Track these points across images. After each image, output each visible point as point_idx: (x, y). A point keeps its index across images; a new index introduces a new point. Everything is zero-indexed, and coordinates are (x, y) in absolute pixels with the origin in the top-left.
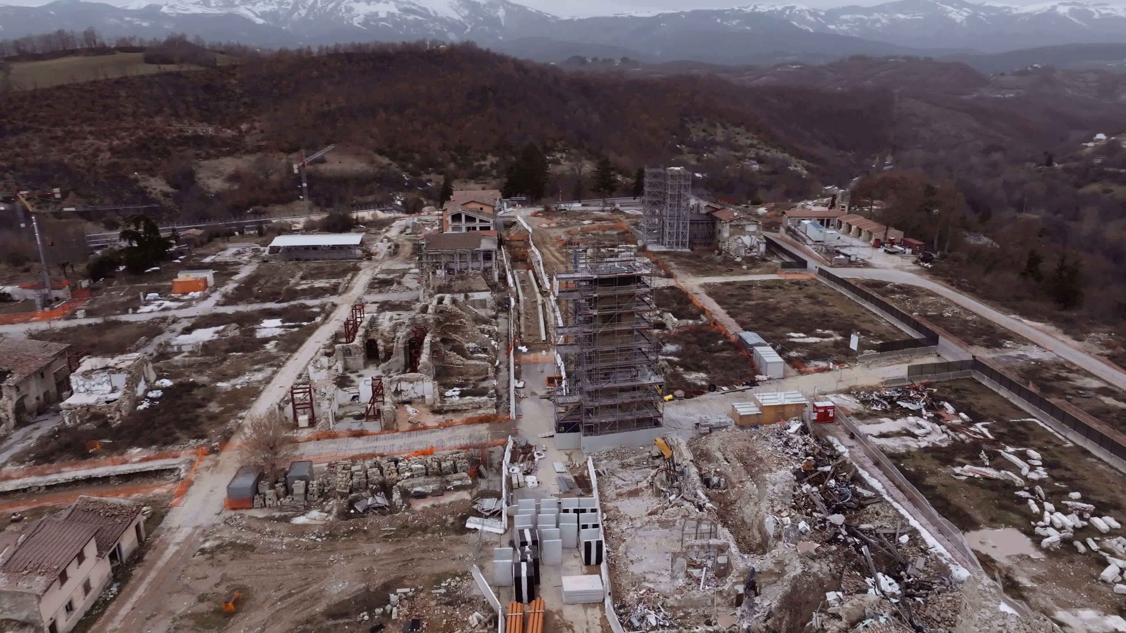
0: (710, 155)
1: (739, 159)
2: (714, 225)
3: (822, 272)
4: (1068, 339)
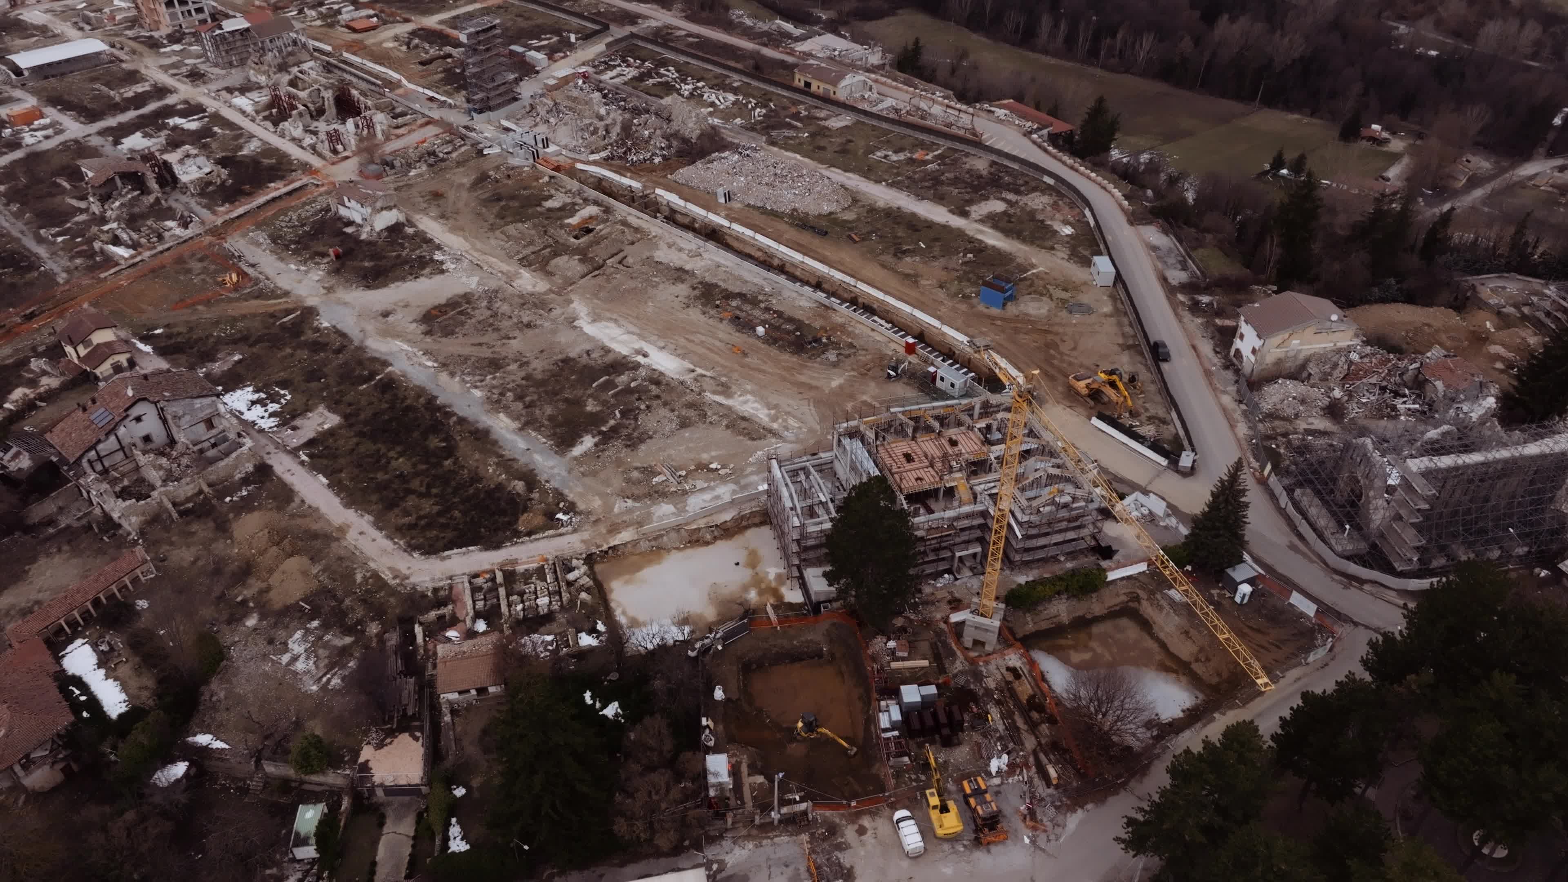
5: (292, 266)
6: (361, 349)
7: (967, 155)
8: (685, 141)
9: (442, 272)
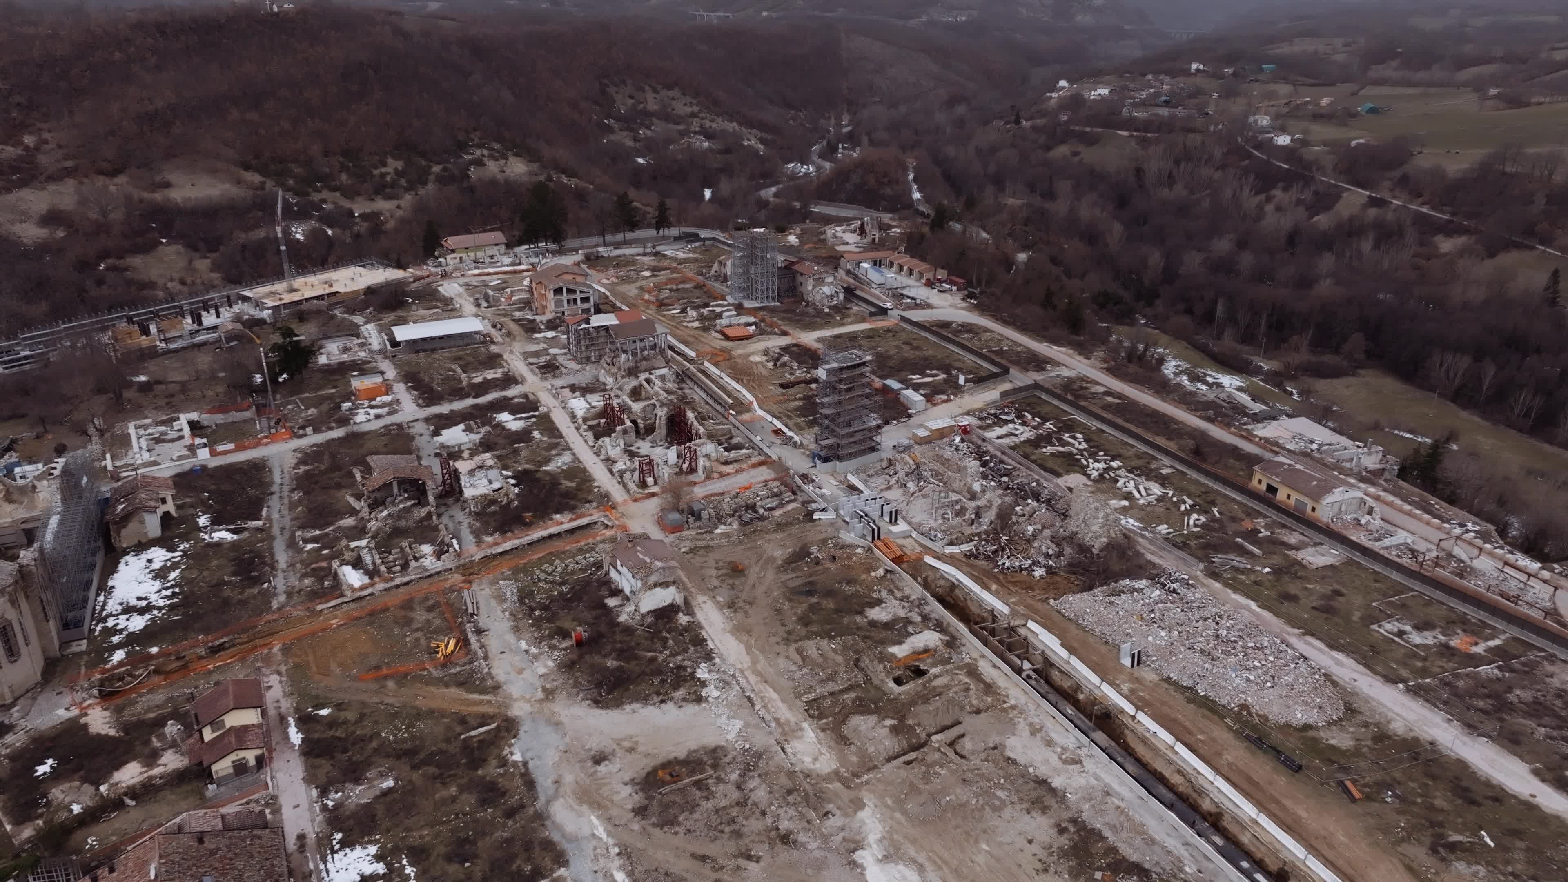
0: (648, 132)
1: (683, 134)
2: (794, 278)
3: (903, 319)
4: (1081, 358)
5: (523, 645)
6: (541, 817)
7: (1552, 659)
8: (1083, 549)
9: (699, 700)
